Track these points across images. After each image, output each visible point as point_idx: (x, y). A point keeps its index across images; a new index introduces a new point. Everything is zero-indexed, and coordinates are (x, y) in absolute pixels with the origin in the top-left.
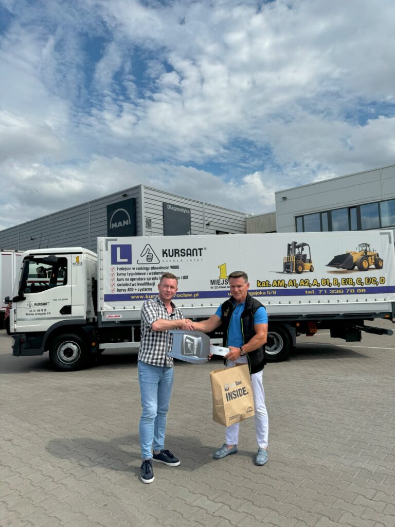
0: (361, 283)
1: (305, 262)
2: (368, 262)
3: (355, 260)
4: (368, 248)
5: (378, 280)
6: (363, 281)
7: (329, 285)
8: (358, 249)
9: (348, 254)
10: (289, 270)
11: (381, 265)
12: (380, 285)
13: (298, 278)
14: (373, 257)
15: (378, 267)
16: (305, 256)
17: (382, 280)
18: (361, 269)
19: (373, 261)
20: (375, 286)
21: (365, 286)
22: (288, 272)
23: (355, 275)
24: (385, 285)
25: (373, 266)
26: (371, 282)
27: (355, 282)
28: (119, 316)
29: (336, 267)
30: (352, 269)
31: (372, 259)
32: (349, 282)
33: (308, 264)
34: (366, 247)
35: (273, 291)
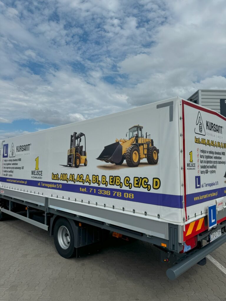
0: (129, 185)
1: (81, 155)
2: (139, 154)
3: (124, 151)
4: (140, 132)
5: (150, 183)
6: (132, 181)
7: (98, 183)
8: (128, 134)
9: (117, 144)
10: (71, 163)
11: (156, 159)
12: (152, 191)
14: (145, 146)
15: (152, 161)
16: (82, 147)
17: (156, 182)
18: (131, 164)
19: (146, 152)
20: (146, 190)
21: (133, 189)
22: (70, 166)
23: (123, 172)
24: (160, 191)
25: (145, 160)
26: (141, 184)
27: (123, 182)
28: (3, 192)
29: (105, 160)
30: (119, 164)
31: (144, 149)
32: (117, 181)
33: (83, 157)
34: (138, 131)
35: (60, 185)
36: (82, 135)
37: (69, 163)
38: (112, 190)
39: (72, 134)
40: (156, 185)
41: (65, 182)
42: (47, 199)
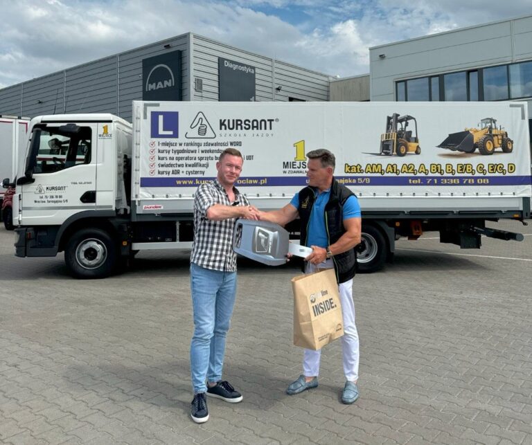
0: (483, 171)
1: (409, 141)
2: (493, 143)
3: (476, 140)
4: (493, 124)
6: (486, 168)
7: (441, 173)
8: (480, 125)
9: (467, 132)
10: (388, 151)
11: (510, 148)
12: (508, 174)
13: (399, 161)
14: (500, 137)
15: (506, 150)
16: (410, 132)
17: (511, 167)
18: (484, 152)
19: (500, 142)
21: (488, 175)
22: (387, 154)
23: (475, 160)
24: (515, 174)
25: (500, 149)
26: (496, 169)
28: (160, 207)
29: (450, 148)
30: (470, 152)
31: (498, 139)
32: (468, 168)
33: (413, 144)
34: (491, 123)
35: (366, 179)
36: (409, 118)
37: (385, 151)
38: (461, 178)
40: (511, 170)
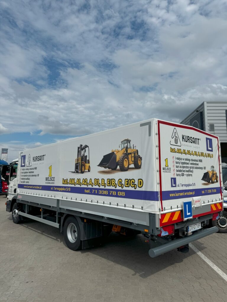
0: (122, 185)
1: (86, 163)
2: (128, 161)
3: (118, 159)
4: (129, 144)
5: (136, 183)
6: (123, 183)
7: (99, 185)
8: (120, 146)
9: (113, 153)
11: (140, 164)
12: (138, 189)
14: (133, 155)
15: (137, 167)
16: (86, 156)
17: (140, 182)
18: (123, 169)
19: (133, 160)
20: (133, 189)
21: (125, 188)
22: (77, 172)
24: (143, 189)
25: (132, 166)
26: (130, 184)
27: (117, 183)
29: (104, 167)
30: (114, 169)
31: (132, 157)
32: (113, 182)
33: (87, 165)
34: (127, 143)
35: (69, 188)
36: (86, 146)
37: (76, 170)
38: (109, 190)
39: (79, 146)
40: (140, 184)
41: (73, 186)
42: (58, 200)
